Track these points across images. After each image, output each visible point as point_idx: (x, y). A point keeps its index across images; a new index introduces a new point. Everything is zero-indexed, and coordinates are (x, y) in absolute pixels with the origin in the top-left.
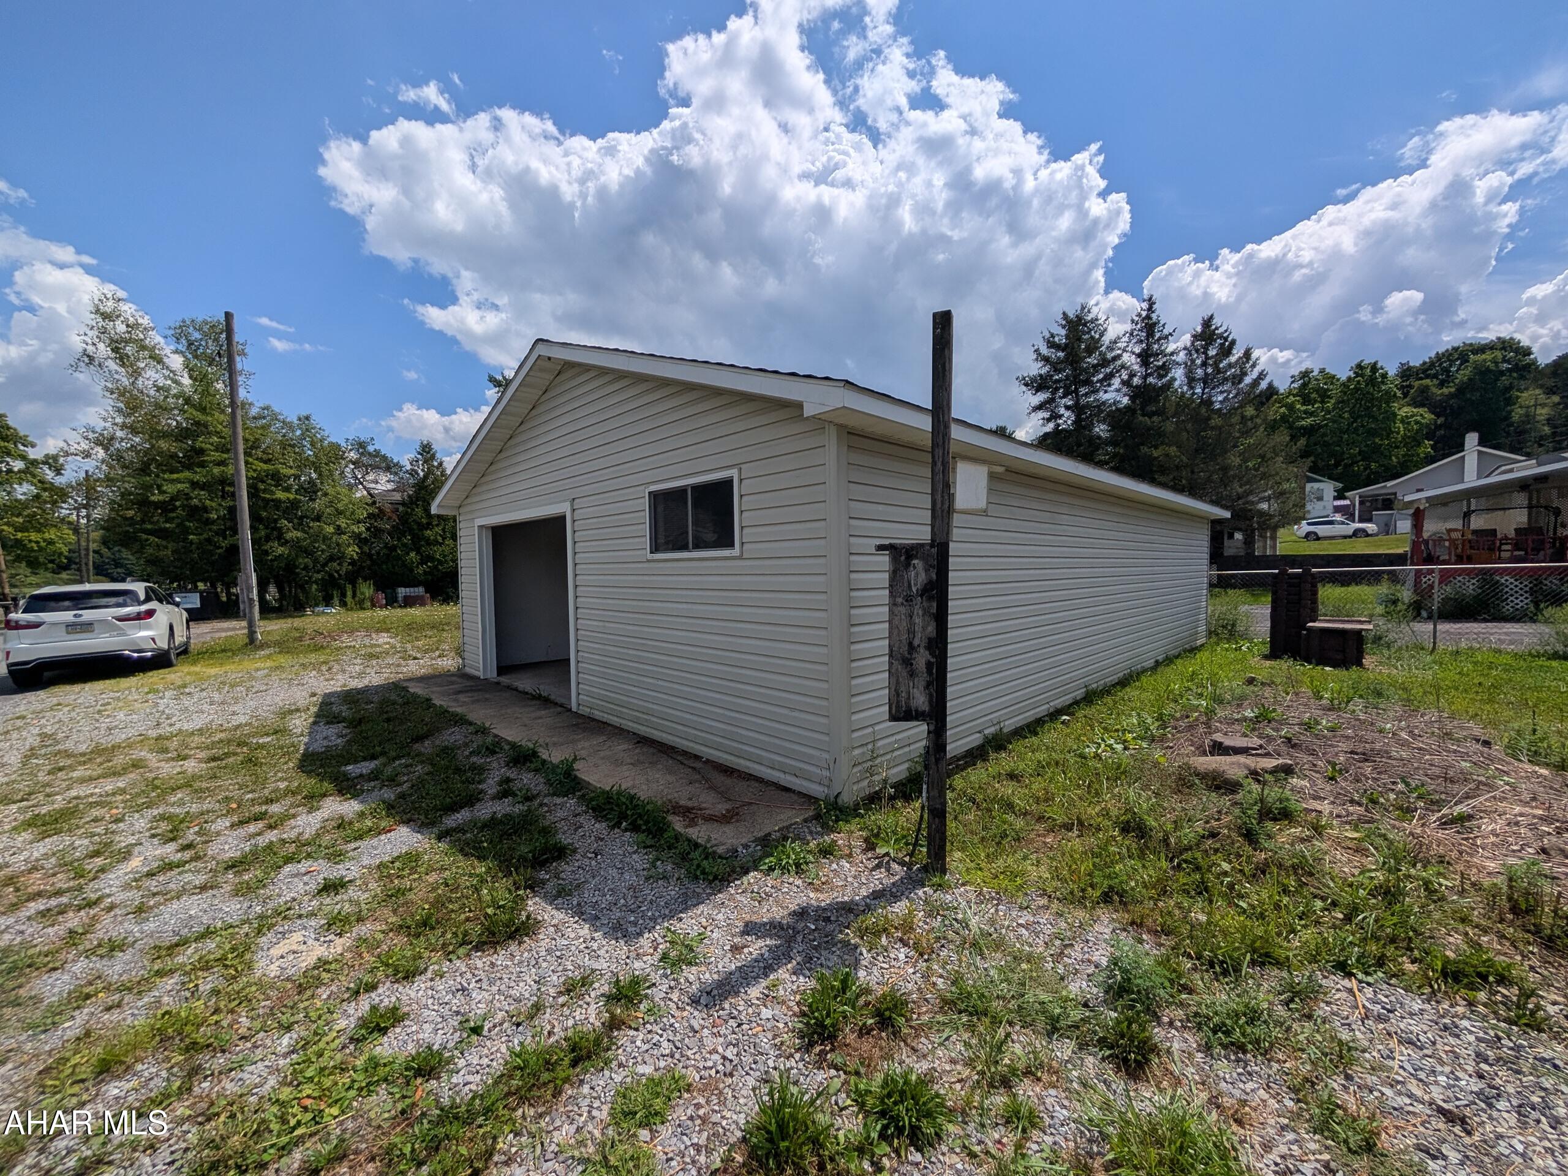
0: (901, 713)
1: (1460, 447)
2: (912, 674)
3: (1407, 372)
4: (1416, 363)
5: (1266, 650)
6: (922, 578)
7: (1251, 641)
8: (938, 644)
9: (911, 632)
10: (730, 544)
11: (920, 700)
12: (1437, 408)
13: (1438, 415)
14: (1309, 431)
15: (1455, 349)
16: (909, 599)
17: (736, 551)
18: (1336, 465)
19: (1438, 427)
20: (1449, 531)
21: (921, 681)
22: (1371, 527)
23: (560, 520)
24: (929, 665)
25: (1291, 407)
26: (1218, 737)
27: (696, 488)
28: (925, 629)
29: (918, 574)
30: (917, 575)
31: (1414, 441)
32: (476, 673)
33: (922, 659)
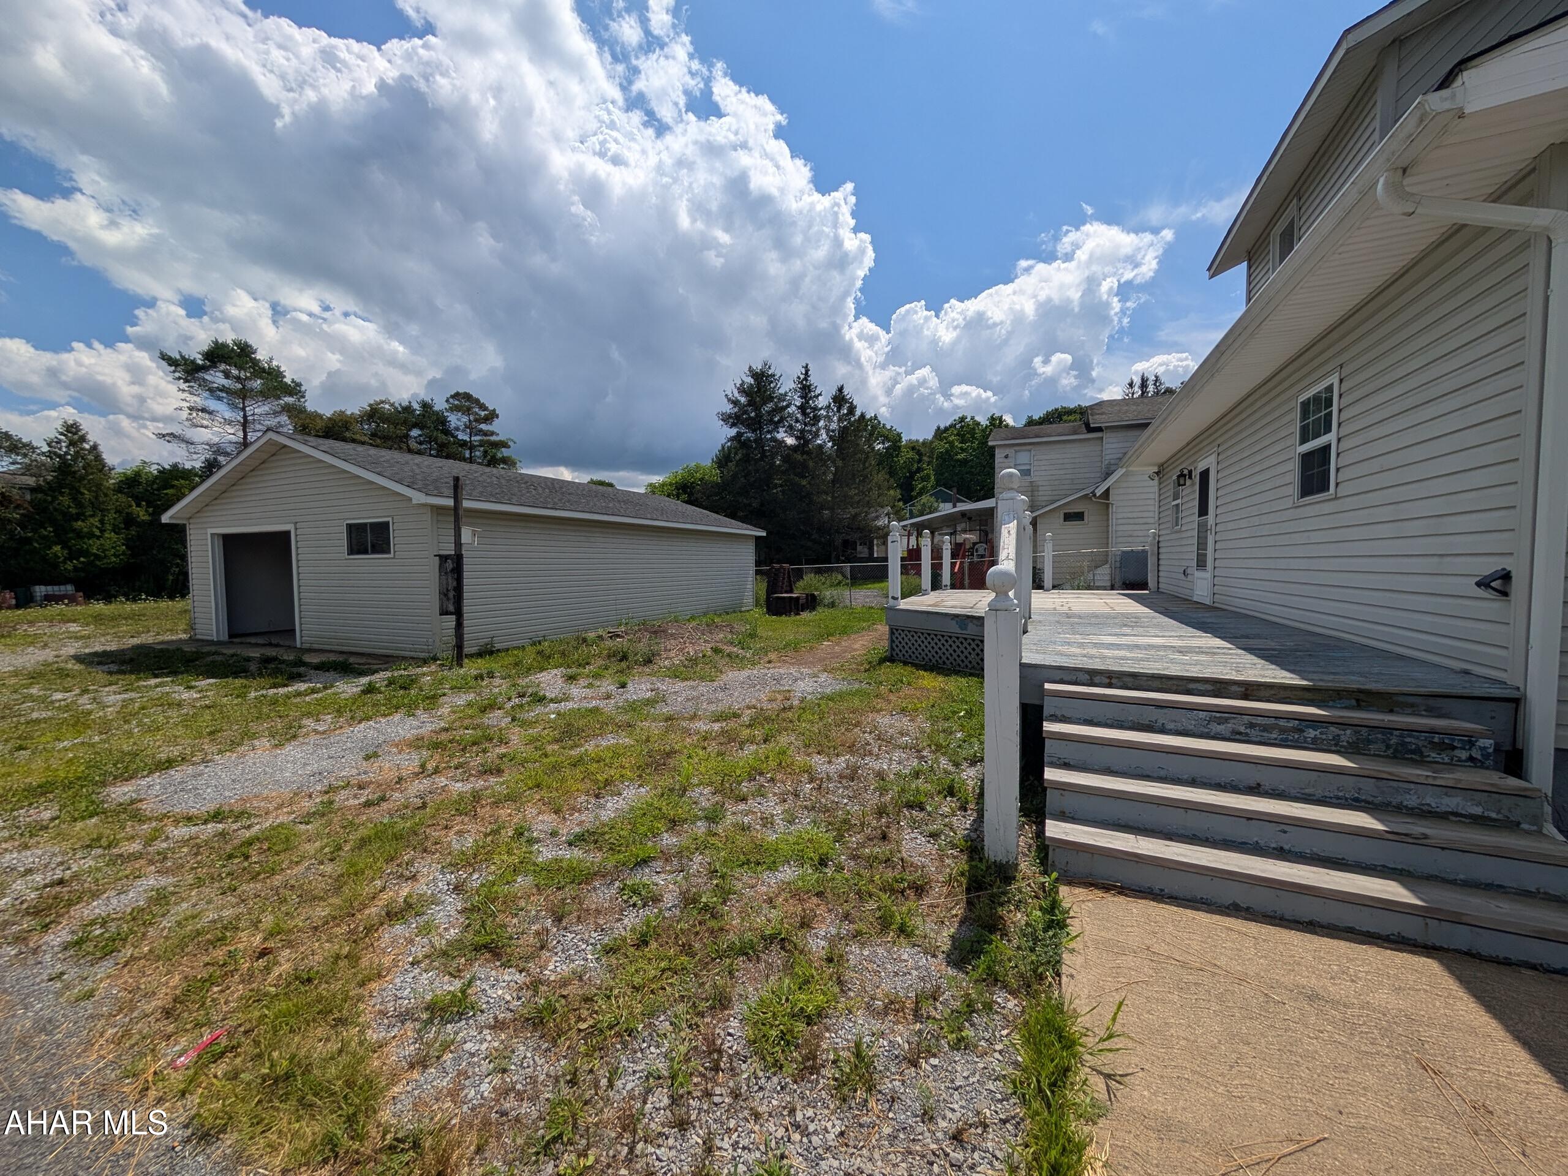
0: (444, 612)
2: (448, 599)
6: (452, 566)
8: (459, 589)
9: (447, 584)
10: (389, 552)
11: (451, 608)
16: (446, 573)
17: (392, 555)
21: (452, 601)
23: (287, 534)
24: (454, 596)
27: (372, 524)
28: (452, 583)
29: (450, 565)
32: (209, 638)
33: (451, 594)
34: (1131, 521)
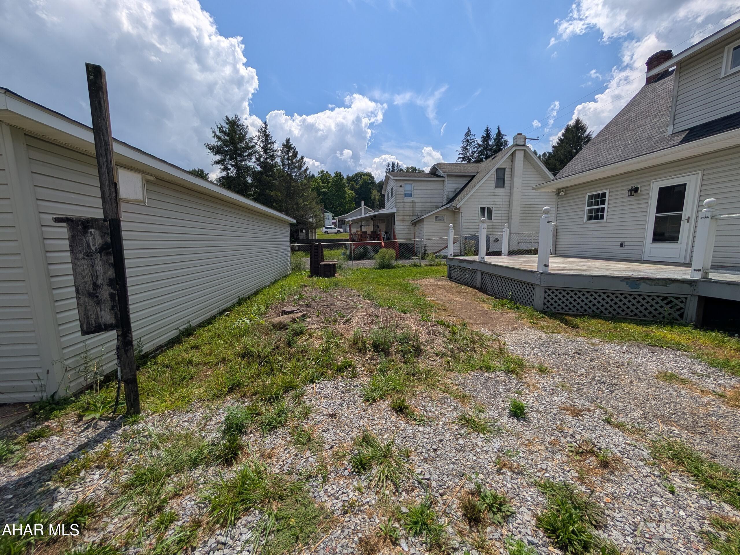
0: (92, 327)
1: (360, 206)
3: (348, 178)
4: (351, 175)
5: (309, 274)
6: (99, 241)
7: (305, 271)
8: (119, 282)
9: (94, 276)
11: (107, 317)
12: (356, 192)
13: (356, 194)
14: (324, 193)
15: (359, 173)
16: (89, 255)
18: (332, 207)
19: (357, 198)
20: (357, 231)
22: (341, 230)
24: (112, 296)
25: (318, 183)
26: (284, 309)
28: (105, 273)
30: (95, 239)
31: (351, 202)
33: (105, 292)
34: (469, 221)
